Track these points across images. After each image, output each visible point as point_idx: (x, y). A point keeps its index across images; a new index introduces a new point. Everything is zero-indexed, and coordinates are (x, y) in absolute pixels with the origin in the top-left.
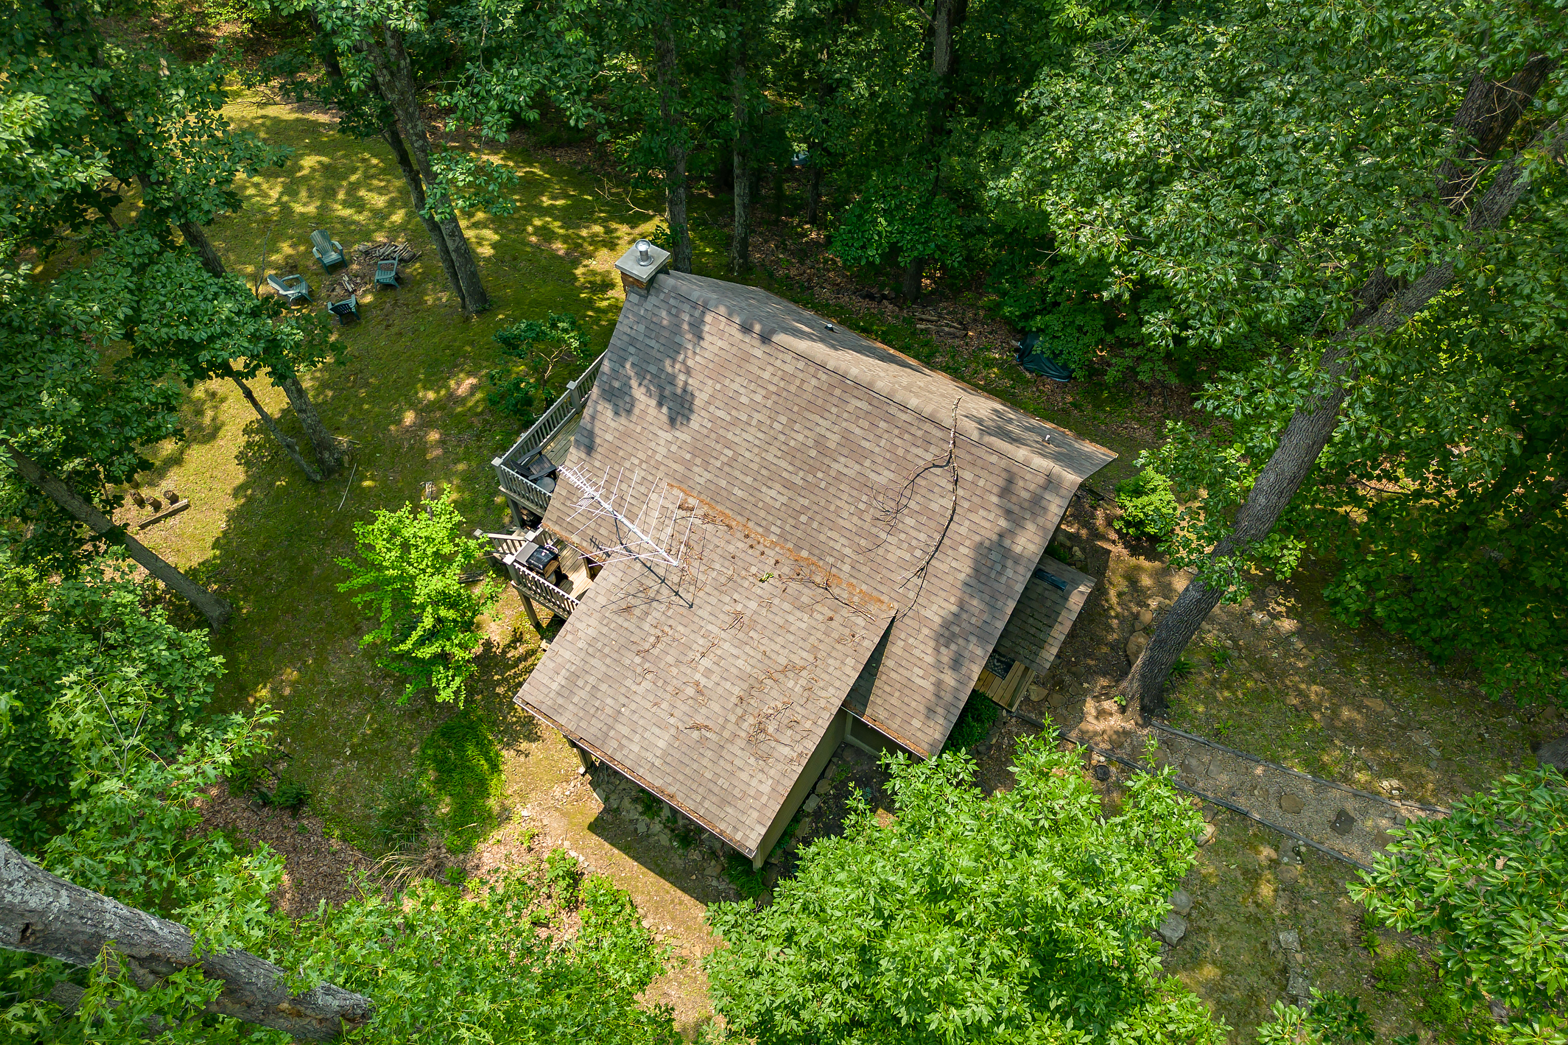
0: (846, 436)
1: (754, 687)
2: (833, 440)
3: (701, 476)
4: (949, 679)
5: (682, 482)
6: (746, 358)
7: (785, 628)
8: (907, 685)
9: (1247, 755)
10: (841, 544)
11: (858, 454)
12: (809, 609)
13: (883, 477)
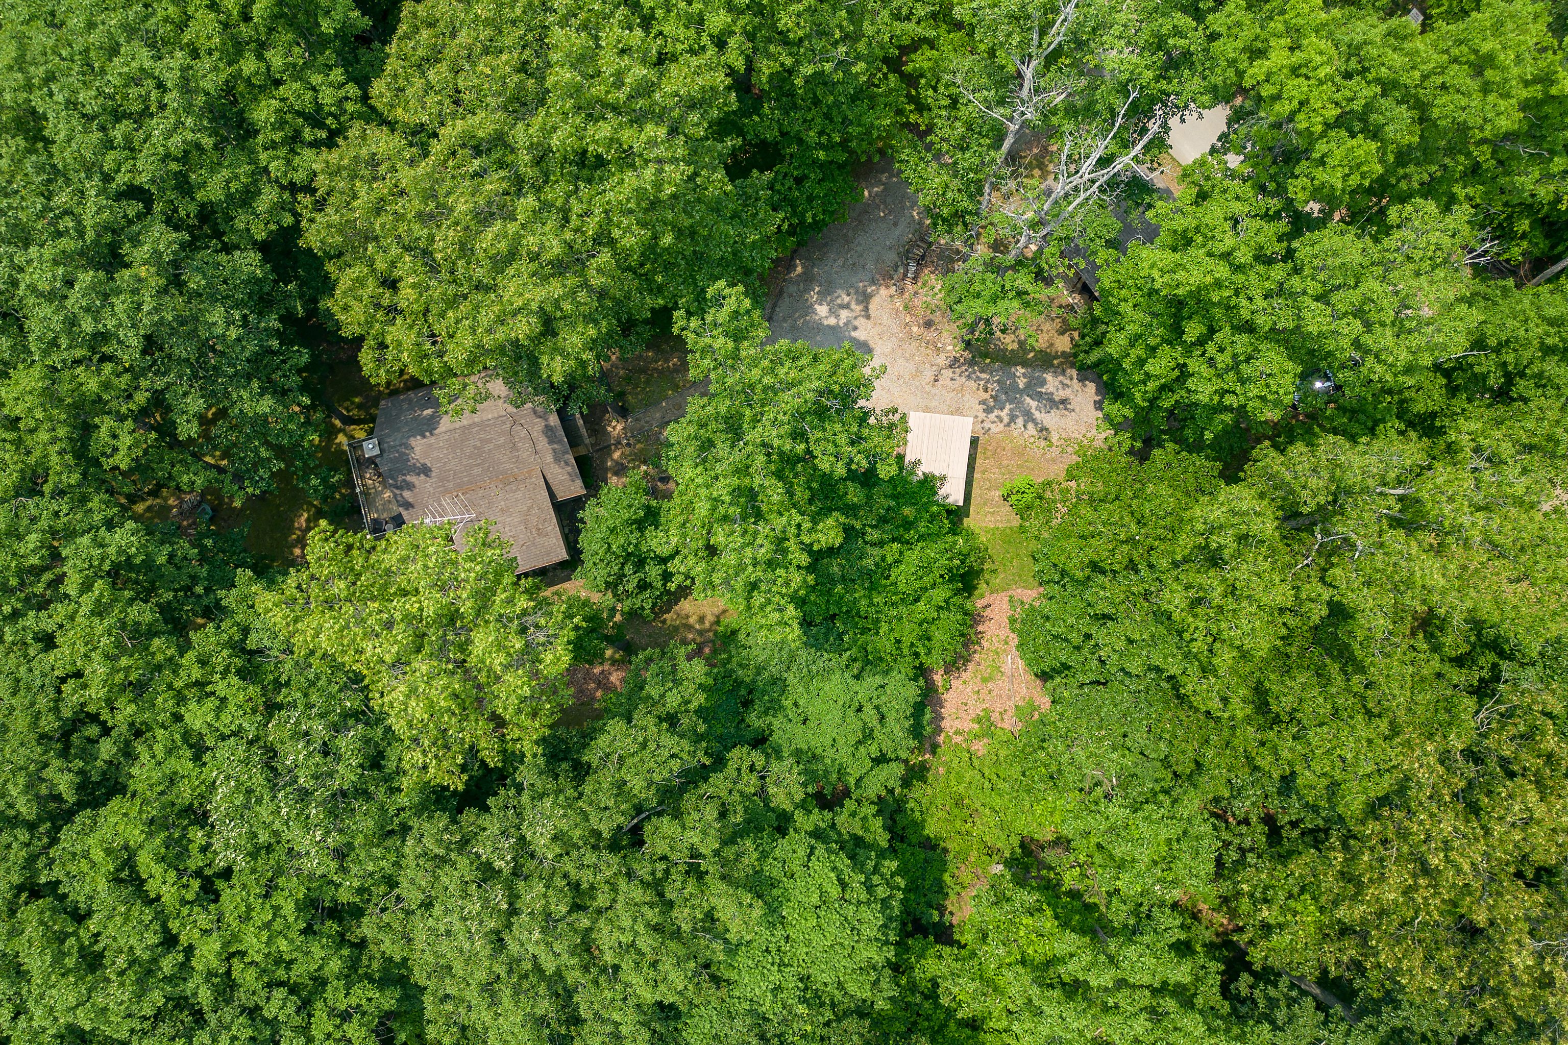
0: (481, 440)
1: (526, 522)
2: (478, 444)
3: (450, 485)
4: (569, 469)
5: (446, 491)
6: (431, 445)
7: (517, 500)
8: (561, 482)
9: (657, 403)
10: (508, 466)
11: (489, 441)
12: (518, 489)
13: (502, 440)
